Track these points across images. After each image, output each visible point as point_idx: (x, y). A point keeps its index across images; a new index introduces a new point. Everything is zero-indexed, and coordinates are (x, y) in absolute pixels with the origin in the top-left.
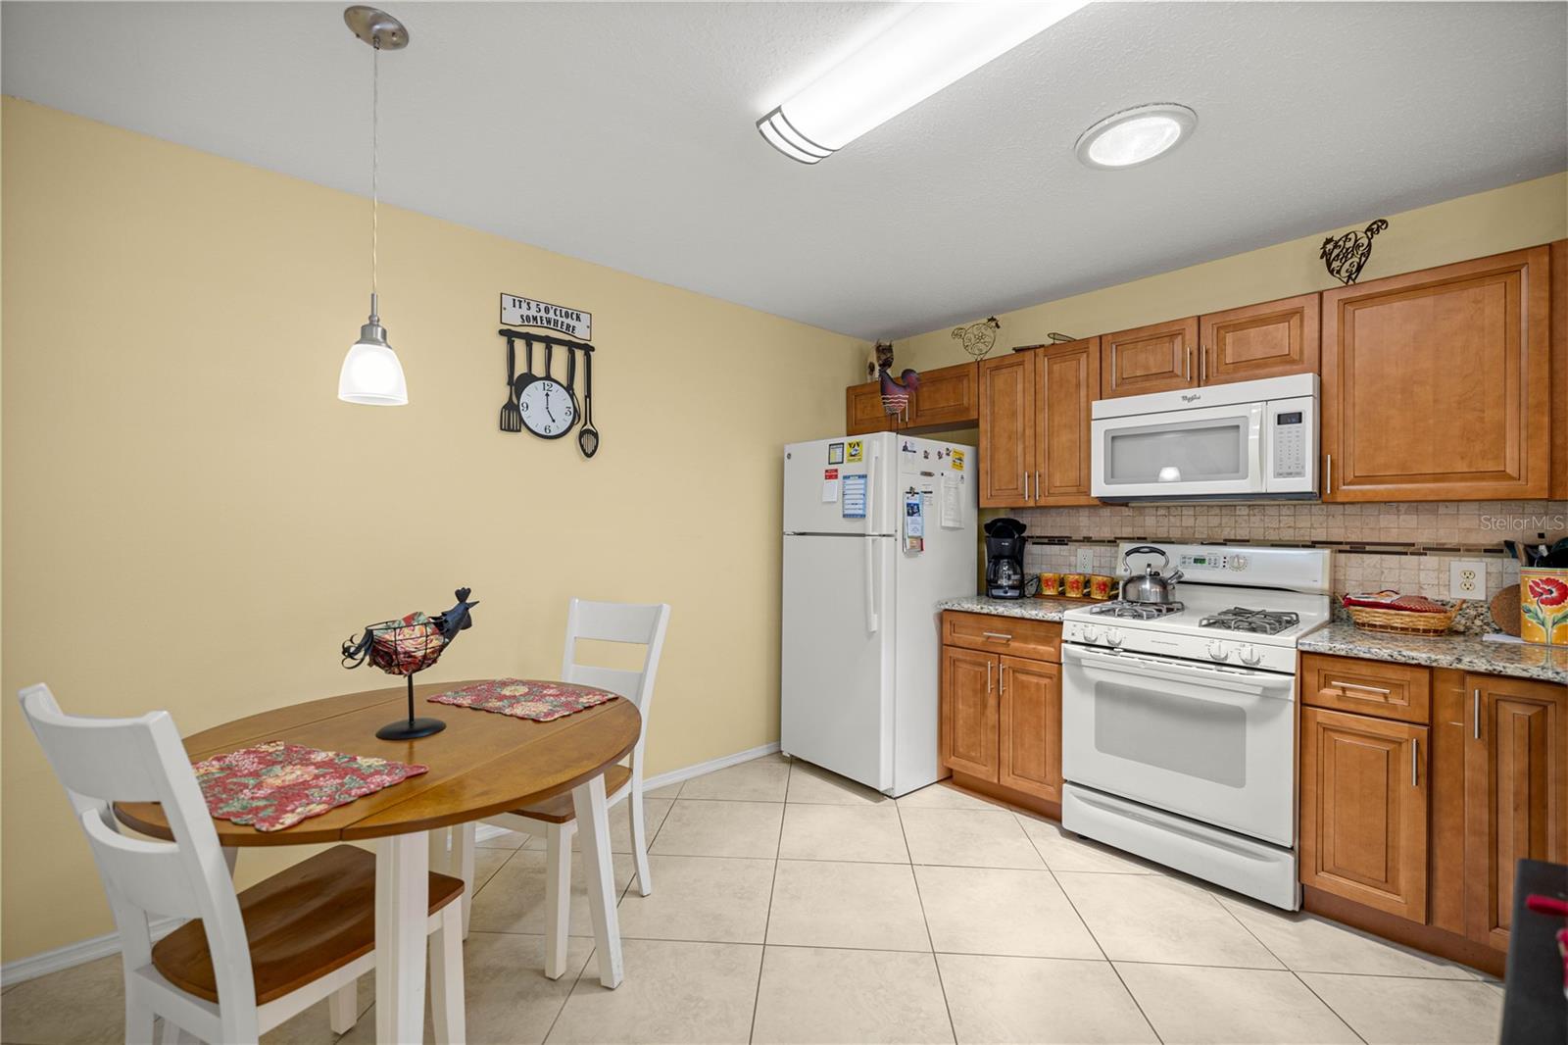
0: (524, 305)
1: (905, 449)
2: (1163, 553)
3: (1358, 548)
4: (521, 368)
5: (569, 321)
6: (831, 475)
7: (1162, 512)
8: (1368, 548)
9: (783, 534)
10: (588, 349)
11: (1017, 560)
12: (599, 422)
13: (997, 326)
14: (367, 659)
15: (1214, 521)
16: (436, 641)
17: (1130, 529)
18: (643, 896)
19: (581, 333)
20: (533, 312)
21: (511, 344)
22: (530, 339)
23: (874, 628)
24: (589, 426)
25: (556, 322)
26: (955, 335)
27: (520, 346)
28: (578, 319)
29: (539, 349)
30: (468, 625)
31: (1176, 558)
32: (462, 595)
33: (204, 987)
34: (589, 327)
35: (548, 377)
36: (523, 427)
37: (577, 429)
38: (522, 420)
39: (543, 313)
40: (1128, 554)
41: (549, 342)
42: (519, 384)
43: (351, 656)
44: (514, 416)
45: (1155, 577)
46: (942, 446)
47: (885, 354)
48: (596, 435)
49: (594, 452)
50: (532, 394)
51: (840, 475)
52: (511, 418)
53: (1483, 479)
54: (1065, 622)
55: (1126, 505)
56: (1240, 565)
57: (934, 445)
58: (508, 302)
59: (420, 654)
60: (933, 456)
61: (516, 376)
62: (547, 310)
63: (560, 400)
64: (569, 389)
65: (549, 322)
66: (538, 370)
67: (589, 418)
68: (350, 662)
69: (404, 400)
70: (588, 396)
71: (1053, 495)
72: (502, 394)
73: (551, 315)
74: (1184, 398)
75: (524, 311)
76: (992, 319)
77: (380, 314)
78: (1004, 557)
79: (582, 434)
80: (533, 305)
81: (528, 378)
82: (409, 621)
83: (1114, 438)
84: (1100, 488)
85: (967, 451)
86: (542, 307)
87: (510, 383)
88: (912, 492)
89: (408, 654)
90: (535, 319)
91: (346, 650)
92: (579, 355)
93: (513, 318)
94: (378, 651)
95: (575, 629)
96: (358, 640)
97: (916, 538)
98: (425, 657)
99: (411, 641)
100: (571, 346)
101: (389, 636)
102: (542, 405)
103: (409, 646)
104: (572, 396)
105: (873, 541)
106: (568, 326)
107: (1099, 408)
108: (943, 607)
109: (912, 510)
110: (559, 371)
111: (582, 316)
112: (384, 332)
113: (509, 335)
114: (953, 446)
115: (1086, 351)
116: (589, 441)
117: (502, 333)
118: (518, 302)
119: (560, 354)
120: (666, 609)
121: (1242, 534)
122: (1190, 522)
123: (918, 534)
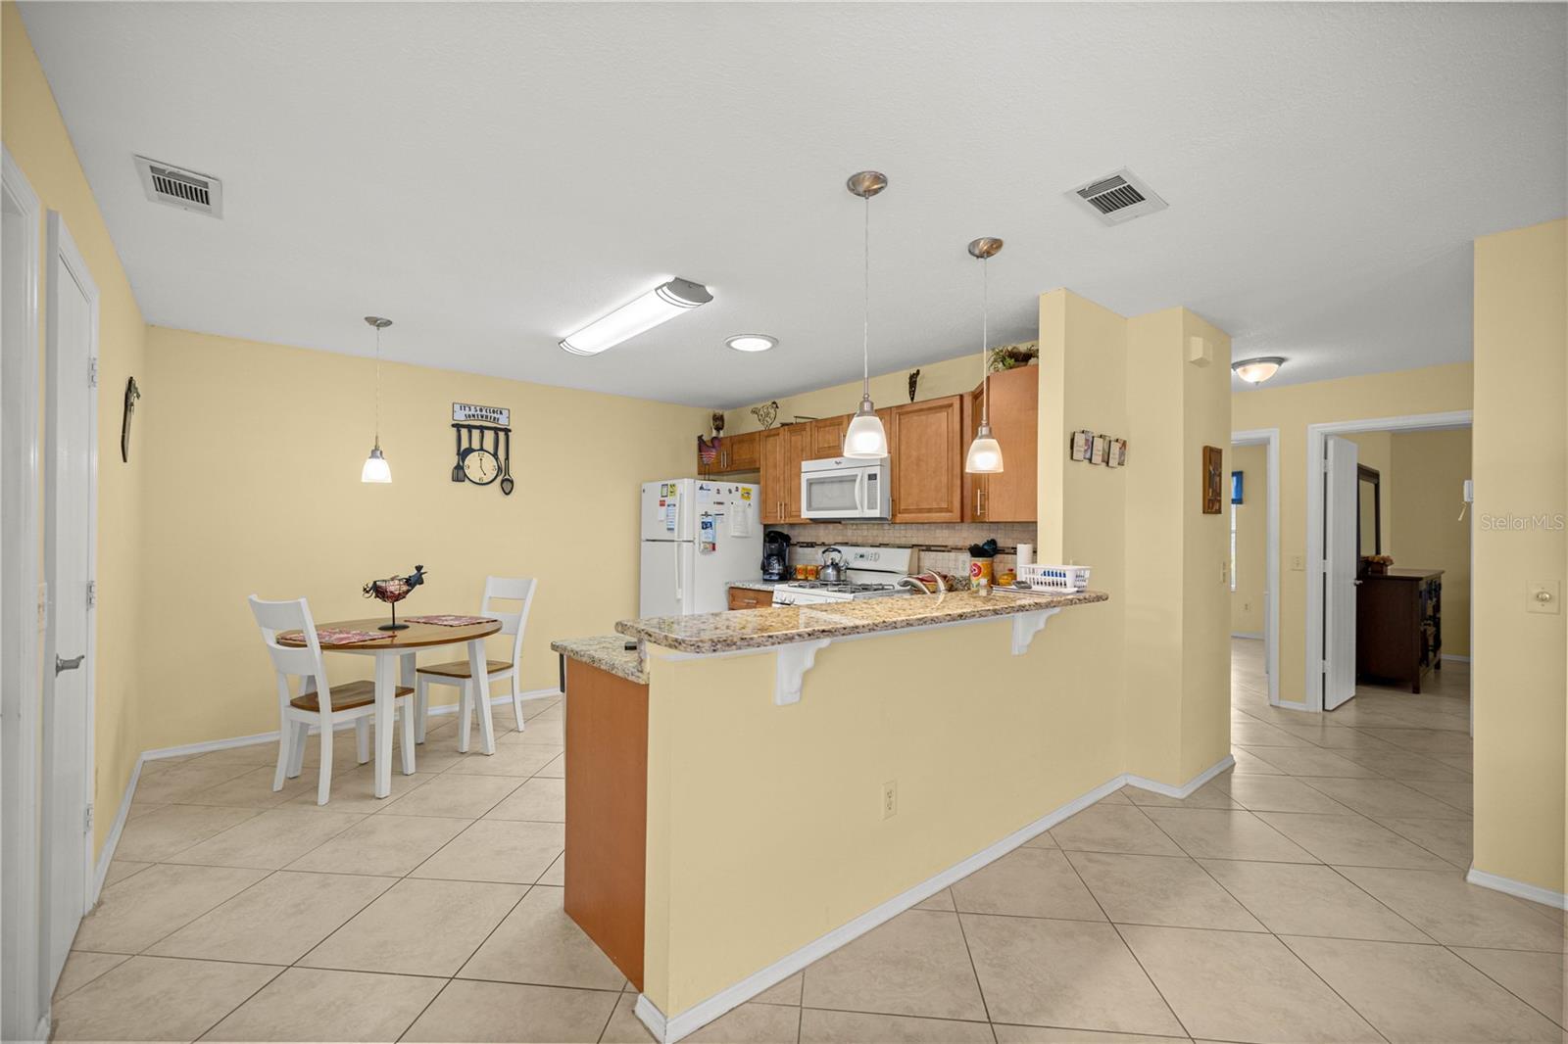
0: (467, 409)
1: (701, 488)
2: (839, 552)
3: (929, 548)
4: (465, 445)
5: (495, 415)
6: (662, 504)
7: (854, 527)
8: (933, 548)
9: (641, 540)
10: (507, 431)
11: (781, 556)
12: (514, 474)
13: (777, 407)
14: (374, 595)
15: (875, 533)
16: (405, 588)
17: (840, 538)
18: (519, 732)
19: (503, 422)
20: (473, 412)
21: (459, 431)
22: (470, 428)
23: (679, 597)
24: (507, 477)
25: (487, 417)
26: (753, 412)
27: (464, 432)
28: (501, 413)
29: (476, 433)
30: (422, 583)
31: (848, 555)
32: (419, 568)
33: (316, 708)
34: (509, 418)
35: (482, 449)
36: (467, 480)
37: (500, 478)
38: (465, 475)
39: (478, 412)
40: (824, 552)
41: (482, 429)
42: (463, 454)
43: (367, 592)
44: (461, 473)
45: (835, 566)
46: (733, 486)
47: (719, 421)
48: (512, 482)
49: (510, 492)
50: (472, 460)
51: (666, 504)
52: (459, 474)
53: (941, 512)
54: (775, 592)
55: (840, 523)
56: (876, 558)
57: (724, 486)
58: (457, 407)
59: (397, 592)
60: (726, 492)
61: (462, 449)
62: (481, 410)
63: (489, 463)
64: (495, 455)
65: (482, 417)
66: (476, 445)
67: (507, 471)
68: (367, 595)
69: (389, 480)
70: (507, 458)
71: (791, 516)
72: (454, 460)
73: (484, 413)
74: (837, 463)
75: (467, 412)
76: (774, 403)
77: (380, 444)
78: (773, 555)
79: (503, 481)
80: (472, 408)
81: (470, 450)
82: (393, 579)
83: (810, 483)
84: (806, 514)
85: (754, 488)
86: (478, 408)
87: (458, 454)
88: (706, 514)
89: (391, 592)
90: (474, 416)
91: (365, 589)
92: (502, 435)
93: (460, 417)
94: (379, 591)
95: (489, 593)
96: (370, 585)
97: (709, 543)
98: (399, 594)
99: (394, 587)
100: (496, 430)
101: (383, 585)
102: (480, 466)
103: (392, 589)
104: (497, 459)
105: (679, 546)
106: (495, 418)
107: (806, 465)
108: (729, 586)
109: (705, 526)
110: (489, 444)
111: (503, 411)
112: (381, 452)
113: (458, 427)
114: (740, 485)
115: (805, 429)
116: (507, 485)
117: (453, 426)
118: (463, 407)
119: (489, 436)
120: (535, 581)
121: (886, 541)
122: (865, 533)
123: (711, 540)
